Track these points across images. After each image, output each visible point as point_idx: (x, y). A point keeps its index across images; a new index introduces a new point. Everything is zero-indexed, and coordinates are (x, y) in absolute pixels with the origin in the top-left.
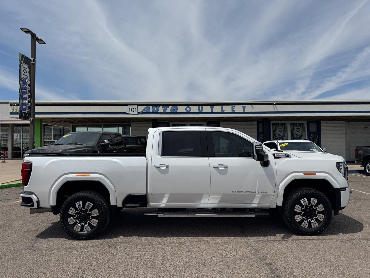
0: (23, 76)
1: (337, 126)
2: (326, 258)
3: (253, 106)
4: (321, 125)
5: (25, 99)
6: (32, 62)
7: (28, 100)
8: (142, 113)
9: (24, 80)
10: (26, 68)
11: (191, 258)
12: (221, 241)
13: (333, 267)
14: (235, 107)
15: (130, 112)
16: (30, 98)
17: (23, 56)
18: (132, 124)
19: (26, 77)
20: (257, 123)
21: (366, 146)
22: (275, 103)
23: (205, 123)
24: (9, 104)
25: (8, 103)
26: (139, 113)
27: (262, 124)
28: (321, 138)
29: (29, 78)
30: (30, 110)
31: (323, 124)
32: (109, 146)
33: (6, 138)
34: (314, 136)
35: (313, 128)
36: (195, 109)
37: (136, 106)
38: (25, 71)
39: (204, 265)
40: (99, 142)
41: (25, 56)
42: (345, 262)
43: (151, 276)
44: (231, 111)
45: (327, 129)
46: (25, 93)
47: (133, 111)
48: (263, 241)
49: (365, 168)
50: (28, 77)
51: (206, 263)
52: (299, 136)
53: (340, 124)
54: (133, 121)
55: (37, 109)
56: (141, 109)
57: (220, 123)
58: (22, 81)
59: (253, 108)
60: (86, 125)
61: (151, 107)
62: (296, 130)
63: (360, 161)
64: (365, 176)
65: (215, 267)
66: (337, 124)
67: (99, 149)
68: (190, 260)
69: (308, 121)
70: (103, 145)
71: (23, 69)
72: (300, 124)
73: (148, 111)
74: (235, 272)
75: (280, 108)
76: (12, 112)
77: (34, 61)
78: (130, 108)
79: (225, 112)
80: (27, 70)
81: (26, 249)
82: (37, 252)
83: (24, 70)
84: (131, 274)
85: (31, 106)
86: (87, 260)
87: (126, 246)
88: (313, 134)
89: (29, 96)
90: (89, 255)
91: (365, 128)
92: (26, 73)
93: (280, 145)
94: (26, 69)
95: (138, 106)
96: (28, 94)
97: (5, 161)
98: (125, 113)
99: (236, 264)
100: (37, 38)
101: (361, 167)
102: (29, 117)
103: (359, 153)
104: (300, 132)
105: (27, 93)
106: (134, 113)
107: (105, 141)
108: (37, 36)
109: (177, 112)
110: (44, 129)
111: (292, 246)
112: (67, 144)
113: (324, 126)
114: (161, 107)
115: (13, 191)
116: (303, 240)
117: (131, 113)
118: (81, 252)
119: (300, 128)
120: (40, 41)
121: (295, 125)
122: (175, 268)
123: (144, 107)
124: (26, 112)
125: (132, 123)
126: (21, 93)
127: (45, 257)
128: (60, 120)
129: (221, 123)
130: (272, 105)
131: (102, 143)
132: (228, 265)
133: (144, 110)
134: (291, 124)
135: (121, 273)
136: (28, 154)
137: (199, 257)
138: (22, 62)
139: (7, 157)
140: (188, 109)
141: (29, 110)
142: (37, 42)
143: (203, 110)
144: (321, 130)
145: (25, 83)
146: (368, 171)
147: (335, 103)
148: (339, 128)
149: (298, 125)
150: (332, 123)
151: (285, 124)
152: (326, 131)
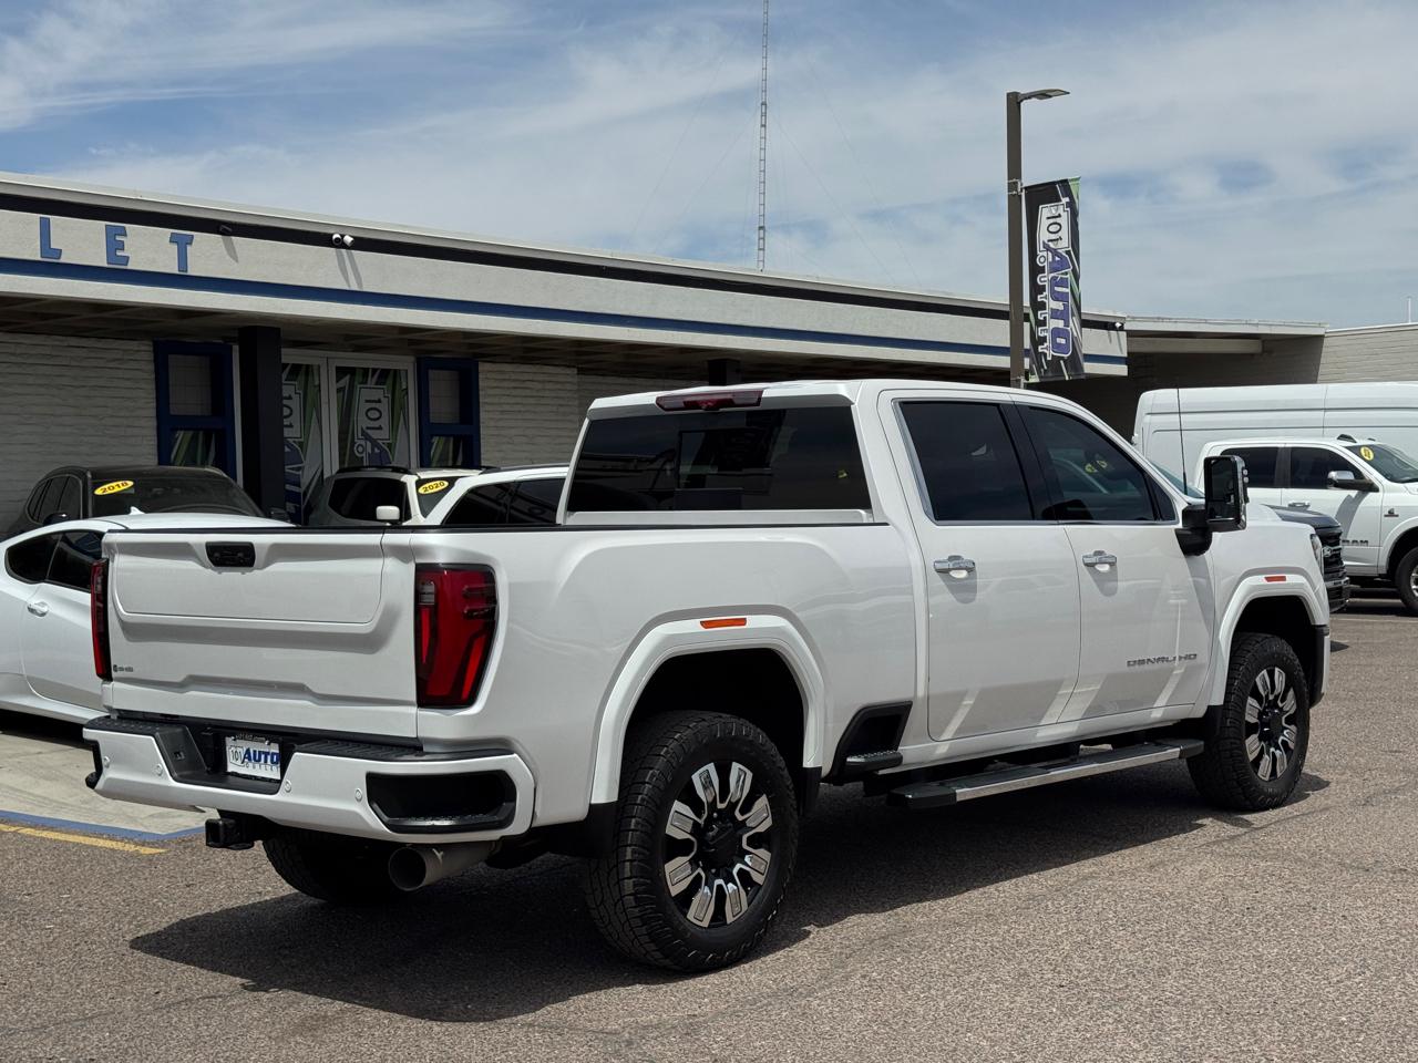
1: (547, 394)
3: (236, 240)
4: (481, 384)
14: (126, 234)
20: (156, 352)
22: (348, 238)
31: (489, 378)
45: (507, 408)
52: (379, 447)
53: (559, 386)
59: (232, 253)
62: (364, 406)
66: (547, 385)
69: (419, 361)
72: (384, 375)
79: (62, 259)
88: (441, 436)
104: (385, 422)
119: (382, 397)
121: (359, 378)
130: (329, 245)
134: (342, 372)
144: (483, 416)
148: (555, 409)
149: (376, 376)
150: (526, 377)
151: (308, 369)
152: (500, 424)
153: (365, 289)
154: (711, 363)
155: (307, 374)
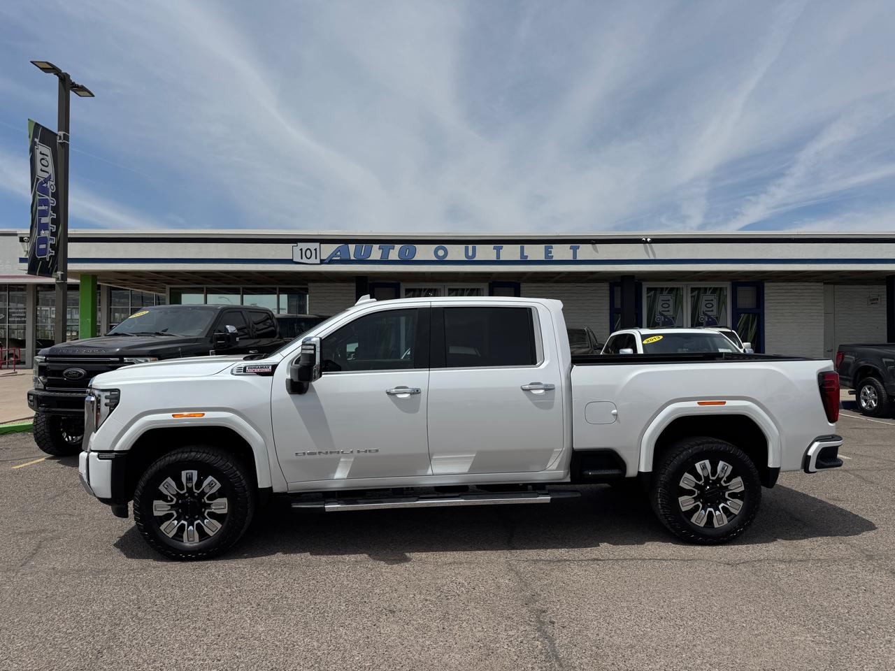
0: (39, 173)
1: (804, 294)
2: (674, 600)
3: (597, 245)
4: (765, 291)
5: (45, 227)
6: (61, 141)
7: (51, 230)
8: (331, 262)
9: (42, 183)
10: (47, 156)
11: (368, 596)
12: (451, 560)
13: (682, 620)
14: (552, 248)
15: (302, 258)
16: (55, 226)
17: (37, 126)
18: (311, 286)
19: (46, 175)
20: (610, 287)
21: (862, 342)
22: (649, 240)
23: (485, 286)
24: (17, 238)
25: (15, 235)
26: (322, 262)
27: (619, 288)
28: (766, 324)
29: (53, 178)
30: (56, 253)
31: (769, 289)
32: (237, 339)
33: (21, 317)
34: (748, 317)
35: (746, 299)
36: (456, 252)
37: (316, 245)
38: (43, 162)
39: (392, 612)
40: (213, 328)
41: (44, 128)
42: (715, 609)
43: (263, 631)
44: (542, 257)
45: (780, 301)
46: (44, 214)
47: (308, 256)
48: (547, 560)
49: (858, 398)
50: (50, 175)
51: (399, 606)
52: (711, 318)
53: (812, 291)
54: (314, 281)
55: (74, 250)
56: (327, 250)
57: (521, 285)
58: (37, 185)
59: (596, 250)
60: (203, 288)
61: (352, 247)
62: (704, 303)
63: (847, 380)
64: (857, 416)
65: (414, 617)
66: (805, 291)
67: (212, 345)
68: (366, 599)
69: (733, 283)
70: (221, 338)
71: (39, 157)
72: (715, 290)
73: (346, 258)
74: (457, 627)
75: (661, 251)
76: (23, 257)
77: (66, 137)
78: (301, 250)
79: (528, 259)
80: (50, 159)
81: (8, 570)
82: (29, 578)
83: (43, 159)
84: (222, 628)
85: (58, 242)
86: (135, 597)
87: (230, 568)
88: (745, 313)
89: (54, 221)
90: (143, 585)
91: (871, 300)
92: (47, 166)
93: (643, 341)
94: (45, 157)
95: (322, 245)
96: (51, 215)
97: (16, 373)
98: (291, 261)
99: (464, 610)
100: (73, 83)
101: (851, 393)
102: (53, 270)
103: (845, 360)
104: (715, 308)
105: (49, 214)
106: (313, 260)
107: (228, 326)
108: (73, 79)
109: (413, 259)
110: (111, 297)
111: (609, 573)
112: (138, 335)
113: (771, 294)
114: (376, 247)
115: (15, 443)
116: (640, 559)
117: (305, 260)
118: (127, 579)
119: (713, 298)
120: (80, 89)
121: (702, 291)
122: (324, 617)
123: (336, 246)
124: (47, 257)
125: (309, 284)
126: (36, 214)
127: (43, 588)
128: (141, 277)
129: (523, 287)
130: (641, 243)
131: (220, 332)
132: (447, 613)
133: (334, 254)
134: (693, 290)
135: (199, 624)
136: (43, 355)
137: (388, 595)
138: (37, 140)
139: (24, 363)
140: (441, 253)
141: (53, 254)
142: (72, 93)
143: (477, 254)
144: (766, 305)
145: (44, 191)
146: (864, 404)
147: (795, 239)
148: (809, 301)
149: (710, 291)
150: (792, 288)
151: (678, 289)
152: (777, 308)
153: (657, 258)
154: (887, 277)
155: (677, 291)
